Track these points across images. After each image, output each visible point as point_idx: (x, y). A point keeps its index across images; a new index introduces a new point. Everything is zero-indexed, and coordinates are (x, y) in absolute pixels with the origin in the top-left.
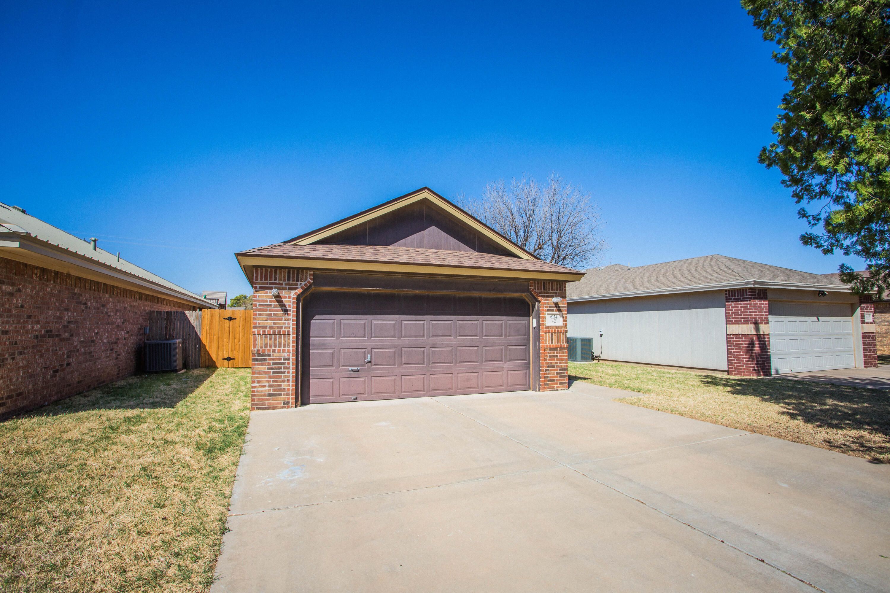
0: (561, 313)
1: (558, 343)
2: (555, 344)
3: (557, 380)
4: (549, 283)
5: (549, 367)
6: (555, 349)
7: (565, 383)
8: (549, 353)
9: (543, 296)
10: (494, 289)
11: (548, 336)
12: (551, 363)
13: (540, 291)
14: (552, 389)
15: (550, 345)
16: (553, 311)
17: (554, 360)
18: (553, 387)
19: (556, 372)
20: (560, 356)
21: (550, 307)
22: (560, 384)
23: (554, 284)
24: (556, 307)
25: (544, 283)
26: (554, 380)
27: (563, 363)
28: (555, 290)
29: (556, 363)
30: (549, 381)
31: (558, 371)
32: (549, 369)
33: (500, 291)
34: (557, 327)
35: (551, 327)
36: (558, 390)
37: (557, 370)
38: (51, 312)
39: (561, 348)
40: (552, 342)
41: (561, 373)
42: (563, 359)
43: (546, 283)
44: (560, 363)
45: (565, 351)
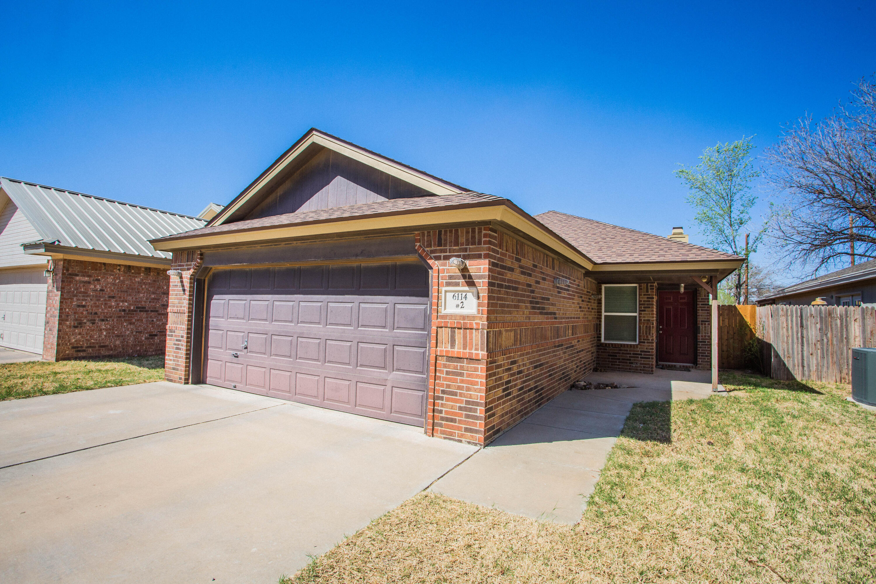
0: (474, 289)
1: (465, 348)
2: (458, 350)
3: (460, 422)
4: (451, 232)
5: (443, 392)
6: (459, 359)
7: (477, 432)
8: (445, 366)
9: (438, 258)
10: (362, 253)
11: (445, 334)
12: (448, 386)
13: (433, 248)
14: (449, 437)
15: (447, 351)
16: (457, 284)
17: (455, 381)
18: (451, 434)
19: (458, 405)
20: (469, 375)
21: (451, 277)
22: (466, 430)
23: (462, 233)
24: (464, 277)
25: (440, 232)
26: (453, 420)
27: (475, 390)
28: (462, 244)
29: (459, 388)
30: (442, 419)
31: (463, 405)
32: (445, 396)
33: (371, 255)
34: (464, 317)
35: (451, 316)
36: (460, 441)
37: (461, 402)
38: (142, 295)
39: (471, 360)
40: (453, 345)
41: (470, 410)
42: (476, 383)
43: (446, 232)
44: (468, 389)
45: (479, 366)
